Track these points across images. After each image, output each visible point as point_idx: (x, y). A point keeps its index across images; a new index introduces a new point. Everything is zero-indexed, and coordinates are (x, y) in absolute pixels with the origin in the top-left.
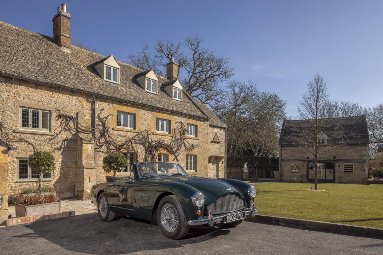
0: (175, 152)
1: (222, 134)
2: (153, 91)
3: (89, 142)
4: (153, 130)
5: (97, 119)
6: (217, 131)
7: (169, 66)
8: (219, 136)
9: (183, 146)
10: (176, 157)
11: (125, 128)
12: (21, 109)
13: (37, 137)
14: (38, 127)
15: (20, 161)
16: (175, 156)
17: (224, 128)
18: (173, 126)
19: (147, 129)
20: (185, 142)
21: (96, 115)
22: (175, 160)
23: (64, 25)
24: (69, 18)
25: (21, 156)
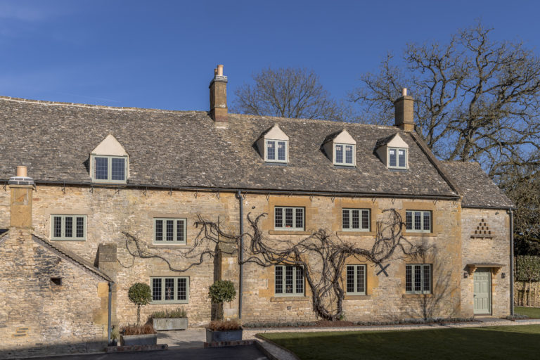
0: (381, 260)
1: (499, 221)
2: (347, 162)
3: (231, 254)
4: (338, 227)
5: (245, 222)
6: (485, 217)
7: (398, 103)
8: (490, 223)
9: (398, 249)
10: (383, 270)
11: (289, 229)
12: (154, 220)
13: (171, 252)
14: (172, 240)
15: (154, 280)
16: (381, 267)
17: (507, 209)
18: (378, 216)
19: (323, 228)
20: (402, 241)
21: (245, 217)
22: (382, 273)
23: (220, 92)
24: (227, 82)
25: (154, 274)
